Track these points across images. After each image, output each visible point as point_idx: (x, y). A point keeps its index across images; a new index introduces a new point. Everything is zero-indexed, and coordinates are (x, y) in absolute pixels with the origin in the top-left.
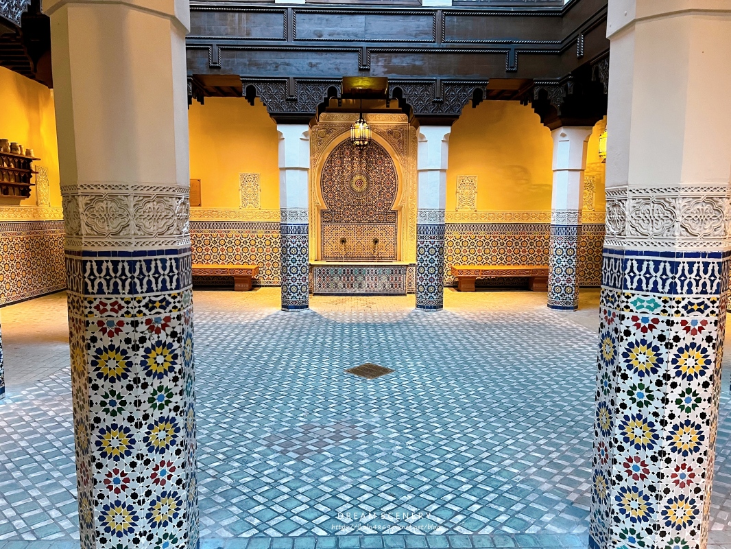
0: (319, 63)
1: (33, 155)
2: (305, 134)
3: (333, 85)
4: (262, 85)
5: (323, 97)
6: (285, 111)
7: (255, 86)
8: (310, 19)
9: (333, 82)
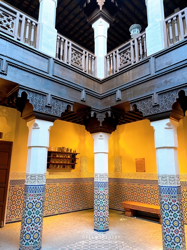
0: (171, 79)
1: (77, 152)
2: (168, 124)
3: (182, 89)
4: (140, 102)
5: (176, 98)
6: (153, 113)
7: (137, 104)
8: (164, 58)
9: (181, 88)
